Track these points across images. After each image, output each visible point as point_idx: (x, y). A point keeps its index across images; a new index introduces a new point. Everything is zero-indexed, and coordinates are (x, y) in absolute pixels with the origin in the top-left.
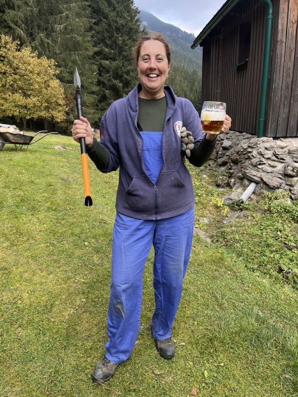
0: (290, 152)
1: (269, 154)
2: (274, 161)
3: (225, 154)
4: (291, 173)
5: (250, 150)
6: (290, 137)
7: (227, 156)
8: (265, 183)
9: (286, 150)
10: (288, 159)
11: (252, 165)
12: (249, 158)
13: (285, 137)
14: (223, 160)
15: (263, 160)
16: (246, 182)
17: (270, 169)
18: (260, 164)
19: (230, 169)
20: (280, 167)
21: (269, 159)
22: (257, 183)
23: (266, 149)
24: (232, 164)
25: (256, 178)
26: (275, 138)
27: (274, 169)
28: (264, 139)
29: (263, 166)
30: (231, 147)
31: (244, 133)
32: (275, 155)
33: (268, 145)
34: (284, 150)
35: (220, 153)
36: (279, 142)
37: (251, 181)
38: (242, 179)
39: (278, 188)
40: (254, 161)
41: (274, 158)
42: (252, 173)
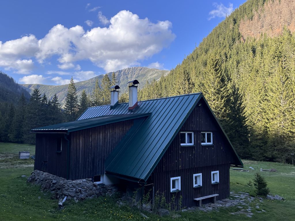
1: (71, 186)
2: (72, 188)
3: (54, 186)
4: (78, 191)
5: (64, 185)
6: (77, 179)
7: (55, 187)
8: (70, 196)
9: (76, 184)
10: (77, 187)
11: (65, 190)
12: (64, 187)
13: (75, 180)
14: (53, 188)
15: (69, 188)
16: (63, 196)
17: (71, 191)
18: (68, 189)
19: (57, 192)
20: (74, 189)
22: (67, 196)
23: (70, 184)
24: (57, 190)
25: (67, 194)
26: (72, 180)
27: (73, 191)
28: (69, 180)
29: (69, 190)
30: (56, 183)
31: (61, 177)
32: (72, 186)
35: (51, 185)
36: (74, 182)
37: (65, 195)
38: (62, 195)
39: (74, 197)
40: (66, 188)
42: (66, 192)
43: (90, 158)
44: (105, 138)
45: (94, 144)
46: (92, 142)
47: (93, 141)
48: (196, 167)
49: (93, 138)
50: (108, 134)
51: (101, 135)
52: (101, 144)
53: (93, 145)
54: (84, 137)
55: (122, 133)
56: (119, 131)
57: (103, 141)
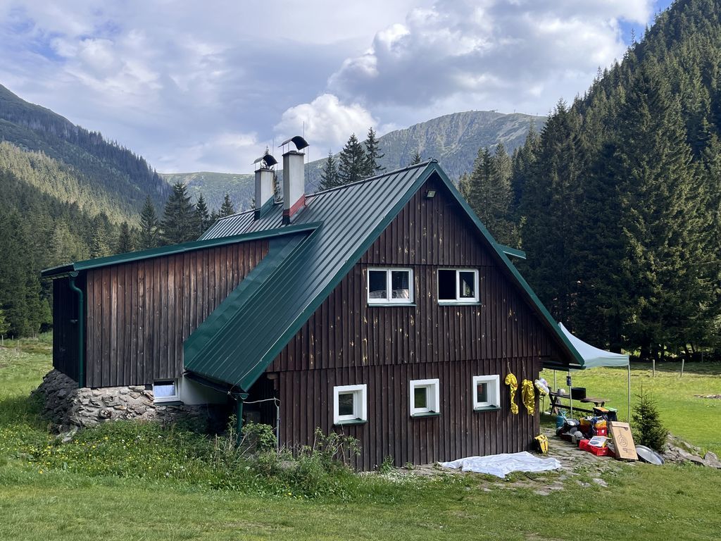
0: (103, 399)
1: (86, 401)
2: (91, 406)
3: (60, 402)
4: (103, 415)
5: (73, 398)
6: (104, 387)
8: (84, 425)
9: (100, 397)
10: (102, 405)
11: (74, 411)
12: (73, 406)
13: (101, 387)
15: (82, 406)
16: (71, 426)
17: (88, 414)
18: (80, 410)
20: (96, 411)
21: (86, 405)
22: (78, 426)
23: (84, 397)
25: (78, 422)
26: (92, 388)
27: (92, 414)
28: (84, 389)
29: (83, 411)
30: (65, 396)
32: (91, 401)
33: (86, 394)
34: (98, 398)
36: (95, 392)
37: (75, 425)
38: (68, 424)
40: (76, 408)
41: (91, 405)
42: (75, 418)
43: (140, 335)
44: (182, 288)
45: (150, 300)
46: (144, 295)
47: (147, 295)
48: (417, 360)
49: (147, 286)
50: (193, 278)
51: (171, 278)
52: (171, 302)
53: (149, 304)
54: (123, 284)
55: (233, 275)
56: (223, 269)
57: (177, 293)
